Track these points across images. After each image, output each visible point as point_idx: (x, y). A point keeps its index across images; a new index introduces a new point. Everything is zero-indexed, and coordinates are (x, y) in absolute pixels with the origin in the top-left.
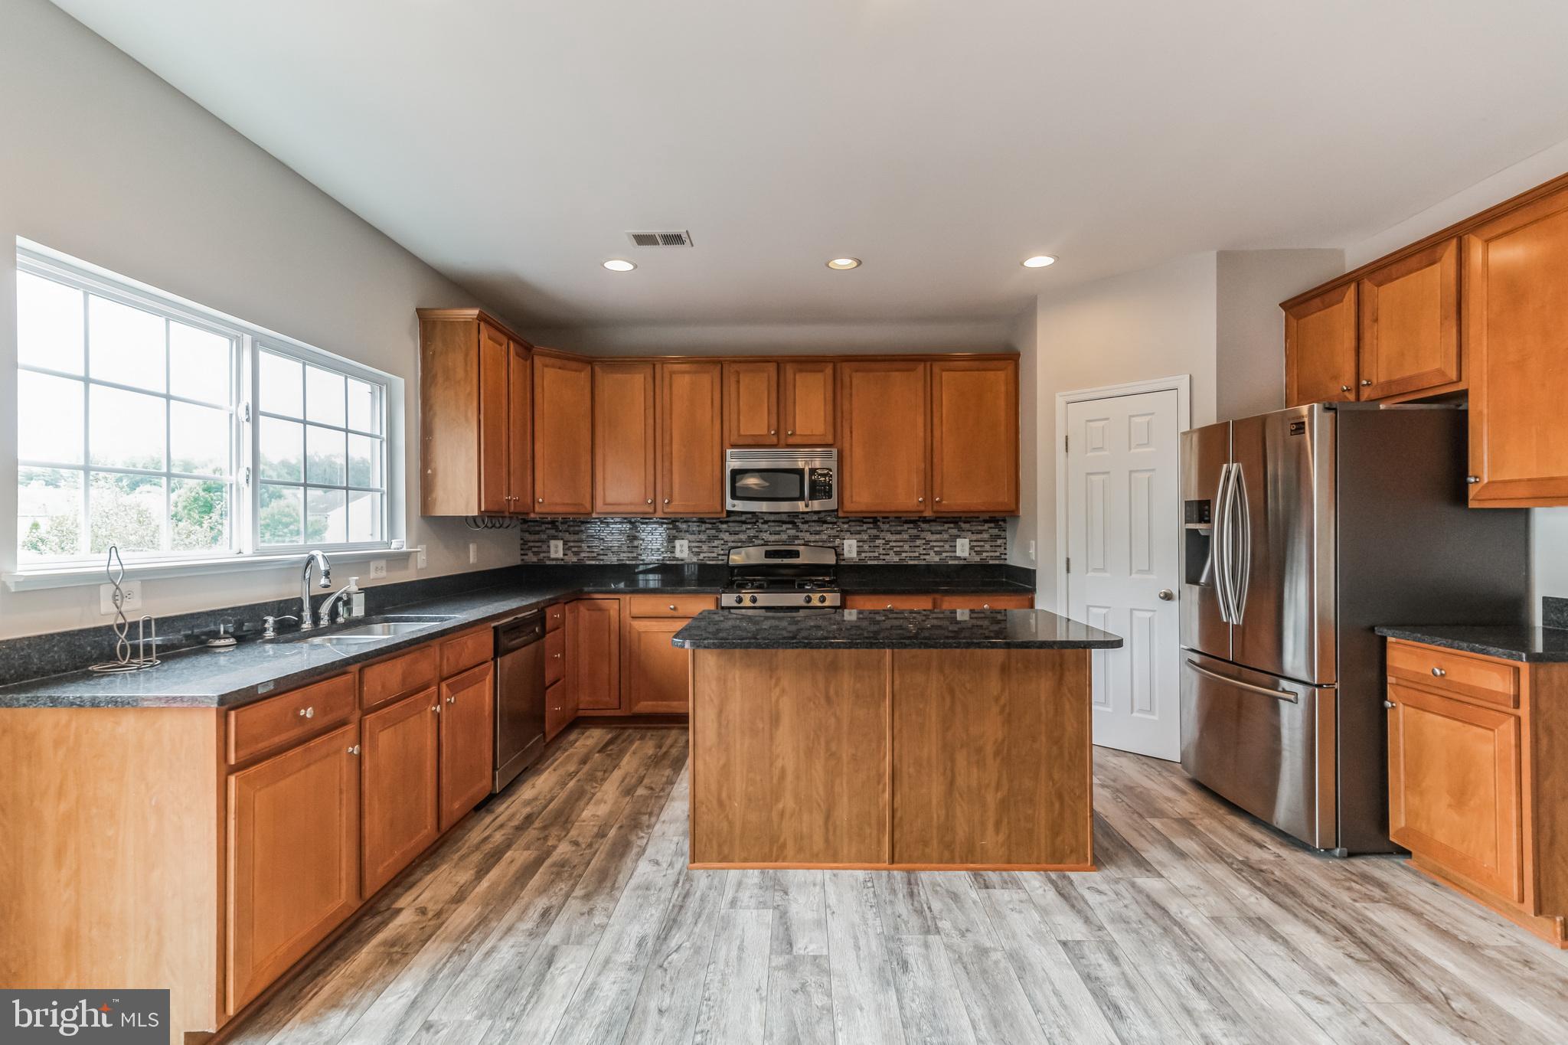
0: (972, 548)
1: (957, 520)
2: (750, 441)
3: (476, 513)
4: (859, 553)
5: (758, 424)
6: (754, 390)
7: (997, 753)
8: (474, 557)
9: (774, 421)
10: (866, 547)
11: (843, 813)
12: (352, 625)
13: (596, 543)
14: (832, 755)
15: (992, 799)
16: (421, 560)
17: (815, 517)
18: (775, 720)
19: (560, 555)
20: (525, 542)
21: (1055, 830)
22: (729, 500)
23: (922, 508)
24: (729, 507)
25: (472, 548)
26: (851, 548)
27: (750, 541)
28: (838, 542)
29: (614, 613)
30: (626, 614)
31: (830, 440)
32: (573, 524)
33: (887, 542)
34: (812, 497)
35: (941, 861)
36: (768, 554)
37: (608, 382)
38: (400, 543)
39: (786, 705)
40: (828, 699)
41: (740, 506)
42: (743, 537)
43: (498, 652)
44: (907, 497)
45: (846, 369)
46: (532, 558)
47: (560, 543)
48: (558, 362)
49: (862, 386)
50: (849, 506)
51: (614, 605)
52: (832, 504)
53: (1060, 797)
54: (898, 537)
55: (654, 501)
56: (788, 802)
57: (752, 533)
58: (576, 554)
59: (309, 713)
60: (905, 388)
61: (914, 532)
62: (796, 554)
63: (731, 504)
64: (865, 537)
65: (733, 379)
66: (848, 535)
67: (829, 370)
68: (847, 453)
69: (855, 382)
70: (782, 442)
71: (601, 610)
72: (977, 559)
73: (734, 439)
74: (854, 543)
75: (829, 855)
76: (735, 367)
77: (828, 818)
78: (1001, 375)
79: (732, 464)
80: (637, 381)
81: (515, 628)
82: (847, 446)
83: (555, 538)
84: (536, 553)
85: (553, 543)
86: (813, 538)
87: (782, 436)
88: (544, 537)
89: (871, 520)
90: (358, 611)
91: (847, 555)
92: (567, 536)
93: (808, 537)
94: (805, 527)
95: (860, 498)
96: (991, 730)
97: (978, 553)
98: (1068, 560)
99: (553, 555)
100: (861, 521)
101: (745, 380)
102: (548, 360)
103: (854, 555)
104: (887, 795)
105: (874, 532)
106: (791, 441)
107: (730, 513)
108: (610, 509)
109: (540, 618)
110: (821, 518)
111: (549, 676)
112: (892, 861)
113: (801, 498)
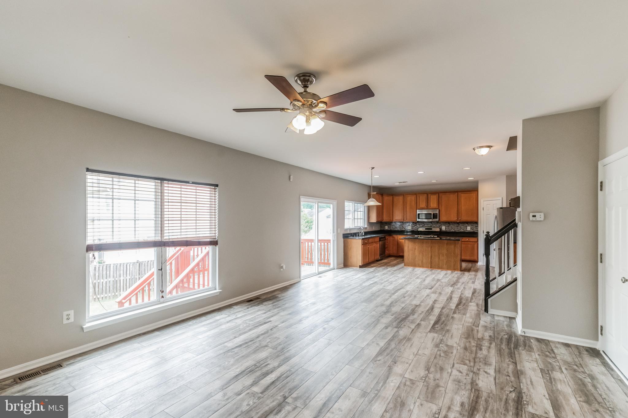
0: (471, 228)
1: (468, 223)
2: (422, 208)
3: (375, 222)
4: (445, 229)
5: (423, 205)
6: (423, 198)
7: (446, 255)
8: (374, 229)
9: (426, 205)
10: (447, 228)
11: (424, 261)
12: (363, 236)
13: (393, 226)
14: (423, 254)
15: (445, 261)
16: (368, 228)
17: (436, 222)
18: (415, 249)
19: (387, 228)
20: (381, 226)
21: (454, 265)
22: (417, 219)
23: (457, 220)
24: (417, 220)
25: (374, 227)
26: (444, 228)
27: (423, 227)
28: (441, 227)
29: (396, 238)
30: (398, 238)
31: (437, 208)
32: (389, 223)
33: (452, 227)
34: (433, 218)
35: (438, 268)
36: (426, 229)
37: (396, 198)
38: (366, 226)
39: (417, 247)
40: (422, 246)
41: (419, 220)
42: (421, 226)
43: (380, 241)
44: (454, 218)
45: (441, 195)
46: (382, 229)
47: (387, 226)
48: (387, 196)
49: (444, 197)
50: (441, 220)
51: (396, 237)
52: (437, 220)
53: (455, 261)
54: (454, 226)
55: (404, 219)
56: (417, 259)
57: (423, 225)
58: (390, 228)
59: (366, 241)
60: (453, 197)
61: (458, 225)
62: (431, 229)
63: (418, 220)
64: (447, 226)
65: (418, 197)
66: (443, 226)
67: (437, 195)
68: (441, 210)
69: (443, 197)
70: (428, 208)
71: (394, 237)
72: (472, 231)
73: (419, 208)
74: (444, 227)
75: (422, 266)
76: (419, 195)
77: (422, 262)
78: (475, 194)
79: (418, 212)
80: (401, 198)
81: (382, 238)
82: (441, 208)
83: (386, 225)
84: (383, 228)
85: (386, 226)
86: (436, 226)
87: (428, 207)
88: (384, 225)
89: (448, 223)
90: (363, 234)
91: (443, 229)
92: (388, 225)
93: (434, 226)
94: (434, 224)
95: (444, 218)
96: (445, 251)
97: (472, 230)
98: (483, 231)
99: (386, 228)
100: (446, 223)
101: (421, 197)
102: (385, 196)
103: (444, 229)
104: (430, 259)
105: (449, 225)
106: (430, 208)
107: (418, 221)
108: (396, 220)
109: (385, 237)
110: (437, 222)
111: (386, 247)
112: (431, 268)
113: (431, 219)
